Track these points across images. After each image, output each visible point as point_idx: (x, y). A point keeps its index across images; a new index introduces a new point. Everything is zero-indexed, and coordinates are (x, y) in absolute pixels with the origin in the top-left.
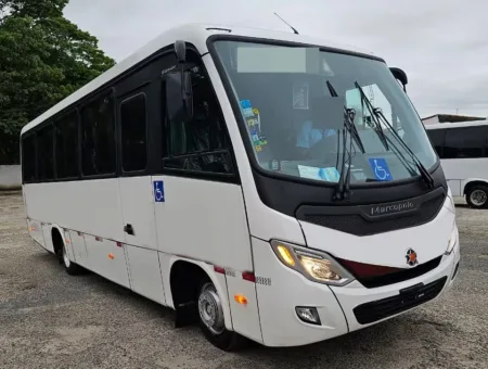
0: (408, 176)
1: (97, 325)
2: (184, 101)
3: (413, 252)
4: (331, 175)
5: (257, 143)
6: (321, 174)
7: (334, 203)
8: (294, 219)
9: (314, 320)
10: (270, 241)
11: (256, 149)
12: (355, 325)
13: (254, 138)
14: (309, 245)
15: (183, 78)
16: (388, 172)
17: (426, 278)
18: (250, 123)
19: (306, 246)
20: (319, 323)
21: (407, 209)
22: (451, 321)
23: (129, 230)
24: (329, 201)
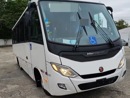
0: (105, 42)
1: (18, 85)
2: (29, 20)
3: (102, 67)
4: (74, 42)
5: (49, 32)
6: (70, 42)
7: (73, 51)
8: (58, 56)
9: (65, 88)
10: (50, 63)
11: (48, 34)
12: (79, 91)
13: (48, 31)
14: (62, 64)
15: (29, 13)
16: (96, 41)
17: (108, 77)
18: (47, 26)
19: (61, 65)
20: (66, 89)
21: (102, 53)
22: (123, 91)
23: (27, 58)
24: (71, 51)
